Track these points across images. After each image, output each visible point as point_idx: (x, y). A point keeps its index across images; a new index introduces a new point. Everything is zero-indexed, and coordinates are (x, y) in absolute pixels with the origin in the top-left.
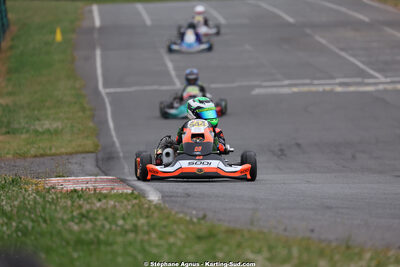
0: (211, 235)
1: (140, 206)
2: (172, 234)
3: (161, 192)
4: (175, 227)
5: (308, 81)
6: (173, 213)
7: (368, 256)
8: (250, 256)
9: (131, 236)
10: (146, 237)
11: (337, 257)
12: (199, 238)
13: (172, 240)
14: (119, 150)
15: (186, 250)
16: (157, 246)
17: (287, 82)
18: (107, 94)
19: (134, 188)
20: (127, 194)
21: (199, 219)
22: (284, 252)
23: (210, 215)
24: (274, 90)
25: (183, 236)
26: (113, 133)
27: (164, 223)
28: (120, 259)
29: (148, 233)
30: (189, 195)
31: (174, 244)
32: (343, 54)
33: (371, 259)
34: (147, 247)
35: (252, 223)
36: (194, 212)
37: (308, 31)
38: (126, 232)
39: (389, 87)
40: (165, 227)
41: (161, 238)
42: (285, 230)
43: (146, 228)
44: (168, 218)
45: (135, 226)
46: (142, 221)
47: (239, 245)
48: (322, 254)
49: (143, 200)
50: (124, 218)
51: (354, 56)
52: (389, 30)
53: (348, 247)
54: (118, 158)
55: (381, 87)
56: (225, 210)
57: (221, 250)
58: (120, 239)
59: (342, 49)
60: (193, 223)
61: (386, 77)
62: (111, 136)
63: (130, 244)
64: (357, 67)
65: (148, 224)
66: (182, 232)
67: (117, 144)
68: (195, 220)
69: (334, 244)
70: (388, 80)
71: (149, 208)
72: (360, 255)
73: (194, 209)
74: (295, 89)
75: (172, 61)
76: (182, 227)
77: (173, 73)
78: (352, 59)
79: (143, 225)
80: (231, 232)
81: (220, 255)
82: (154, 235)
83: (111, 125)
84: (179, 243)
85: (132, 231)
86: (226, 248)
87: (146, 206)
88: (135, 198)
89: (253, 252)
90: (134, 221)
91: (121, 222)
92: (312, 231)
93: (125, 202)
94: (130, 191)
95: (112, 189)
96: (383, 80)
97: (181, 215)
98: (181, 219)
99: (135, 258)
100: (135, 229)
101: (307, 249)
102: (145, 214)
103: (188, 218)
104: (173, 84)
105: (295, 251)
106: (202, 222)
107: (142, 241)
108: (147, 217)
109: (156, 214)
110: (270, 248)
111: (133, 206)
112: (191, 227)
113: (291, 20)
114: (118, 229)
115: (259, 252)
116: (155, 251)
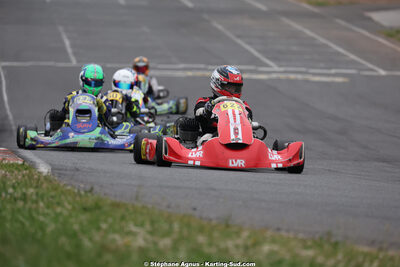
0: (97, 207)
1: (30, 177)
2: (59, 204)
3: (51, 164)
4: (63, 197)
5: (202, 66)
6: (62, 185)
7: (245, 234)
8: (134, 229)
9: (20, 204)
10: (34, 206)
11: (216, 234)
12: (85, 209)
13: (59, 210)
14: (12, 122)
15: (72, 220)
16: (45, 215)
17: (182, 66)
18: (3, 68)
19: (25, 160)
20: (17, 164)
21: (86, 192)
22: (165, 226)
23: (97, 188)
24: (169, 73)
25: (70, 207)
26: (7, 106)
27: (53, 193)
28: (8, 225)
29: (36, 202)
30: (78, 170)
31: (61, 214)
32: (239, 41)
33: (249, 237)
34: (34, 215)
35: (137, 198)
36: (82, 186)
37: (206, 16)
38: (16, 199)
39: (282, 76)
40: (52, 197)
41: (48, 207)
42: (169, 207)
43: (34, 197)
44: (56, 189)
45: (24, 194)
46: (31, 191)
47: (123, 218)
48: (201, 230)
49: (33, 170)
50: (14, 187)
51: (250, 44)
52: (286, 21)
53: (228, 226)
54: (11, 131)
55: (274, 76)
56: (112, 184)
57: (106, 221)
58: (8, 206)
59: (239, 37)
60: (80, 195)
61: (280, 66)
62: (5, 110)
63: (19, 210)
64: (252, 55)
65: (37, 194)
66: (69, 203)
67: (11, 117)
68: (82, 193)
69: (214, 222)
70: (282, 69)
71: (39, 180)
72: (238, 234)
73: (82, 182)
74: (190, 74)
75: (69, 38)
76: (70, 198)
77: (69, 50)
78: (248, 47)
79: (32, 195)
80: (116, 205)
81: (104, 226)
82: (41, 204)
83: (5, 98)
84: (65, 213)
85: (21, 199)
86: (110, 220)
87: (36, 177)
88: (26, 169)
89: (136, 225)
90: (24, 190)
91: (11, 190)
92: (195, 209)
93: (16, 172)
94: (20, 162)
95: (4, 159)
96: (276, 68)
97: (69, 188)
98: (69, 190)
99: (23, 224)
100: (24, 198)
101: (188, 225)
102: (35, 185)
103: (76, 191)
104: (69, 61)
105: (176, 226)
106: (89, 195)
107: (30, 210)
108: (37, 187)
109: (45, 185)
110: (153, 223)
111: (24, 176)
112: (78, 199)
113: (190, 5)
114: (9, 196)
115: (142, 225)
116: (41, 218)
